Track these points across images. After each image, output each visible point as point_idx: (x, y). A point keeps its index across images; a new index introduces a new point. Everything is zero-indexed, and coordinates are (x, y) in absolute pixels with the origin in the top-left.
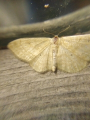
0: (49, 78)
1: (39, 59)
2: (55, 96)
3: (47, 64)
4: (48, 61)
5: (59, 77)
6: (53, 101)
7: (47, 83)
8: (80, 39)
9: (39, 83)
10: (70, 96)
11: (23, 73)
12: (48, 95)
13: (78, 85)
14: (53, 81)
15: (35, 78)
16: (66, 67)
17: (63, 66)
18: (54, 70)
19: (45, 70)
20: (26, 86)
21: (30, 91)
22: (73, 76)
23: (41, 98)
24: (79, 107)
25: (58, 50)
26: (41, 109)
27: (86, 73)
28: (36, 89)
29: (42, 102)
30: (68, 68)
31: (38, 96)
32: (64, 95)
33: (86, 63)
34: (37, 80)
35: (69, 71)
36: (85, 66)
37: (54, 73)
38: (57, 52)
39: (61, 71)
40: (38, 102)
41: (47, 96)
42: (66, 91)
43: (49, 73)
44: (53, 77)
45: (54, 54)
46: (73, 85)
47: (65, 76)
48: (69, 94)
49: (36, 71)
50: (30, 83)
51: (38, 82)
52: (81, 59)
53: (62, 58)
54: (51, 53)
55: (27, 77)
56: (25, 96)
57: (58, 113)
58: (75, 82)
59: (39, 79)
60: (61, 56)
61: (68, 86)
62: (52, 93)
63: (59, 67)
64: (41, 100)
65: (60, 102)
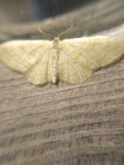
0: (49, 91)
1: (36, 69)
2: (54, 110)
3: (47, 74)
4: (47, 70)
5: (60, 89)
6: (52, 117)
7: (46, 98)
8: (84, 43)
9: (36, 98)
10: (71, 110)
11: (16, 87)
12: (46, 110)
13: (81, 97)
14: (53, 95)
15: (31, 92)
16: (68, 78)
17: (66, 76)
18: (54, 81)
19: (44, 82)
20: (20, 101)
21: (25, 108)
22: (76, 88)
23: (38, 114)
24: (79, 119)
25: (59, 57)
26: (37, 126)
27: (90, 83)
28: (32, 104)
29: (39, 118)
30: (71, 78)
31: (34, 112)
32: (64, 109)
33: (91, 72)
34: (34, 94)
35: (72, 82)
36: (90, 75)
37: (55, 86)
38: (58, 59)
39: (63, 82)
40: (34, 119)
41: (45, 112)
42: (67, 104)
43: (48, 86)
44: (54, 90)
45: (55, 62)
46: (76, 98)
47: (67, 88)
48: (70, 108)
49: (32, 84)
50: (24, 98)
51: (34, 96)
52: (85, 67)
53: (65, 66)
54: (51, 60)
55: (21, 91)
56: (18, 113)
57: (57, 128)
58: (78, 95)
59: (37, 93)
60: (63, 64)
61: (70, 99)
62: (51, 107)
63: (61, 78)
64: (38, 116)
65: (60, 116)
